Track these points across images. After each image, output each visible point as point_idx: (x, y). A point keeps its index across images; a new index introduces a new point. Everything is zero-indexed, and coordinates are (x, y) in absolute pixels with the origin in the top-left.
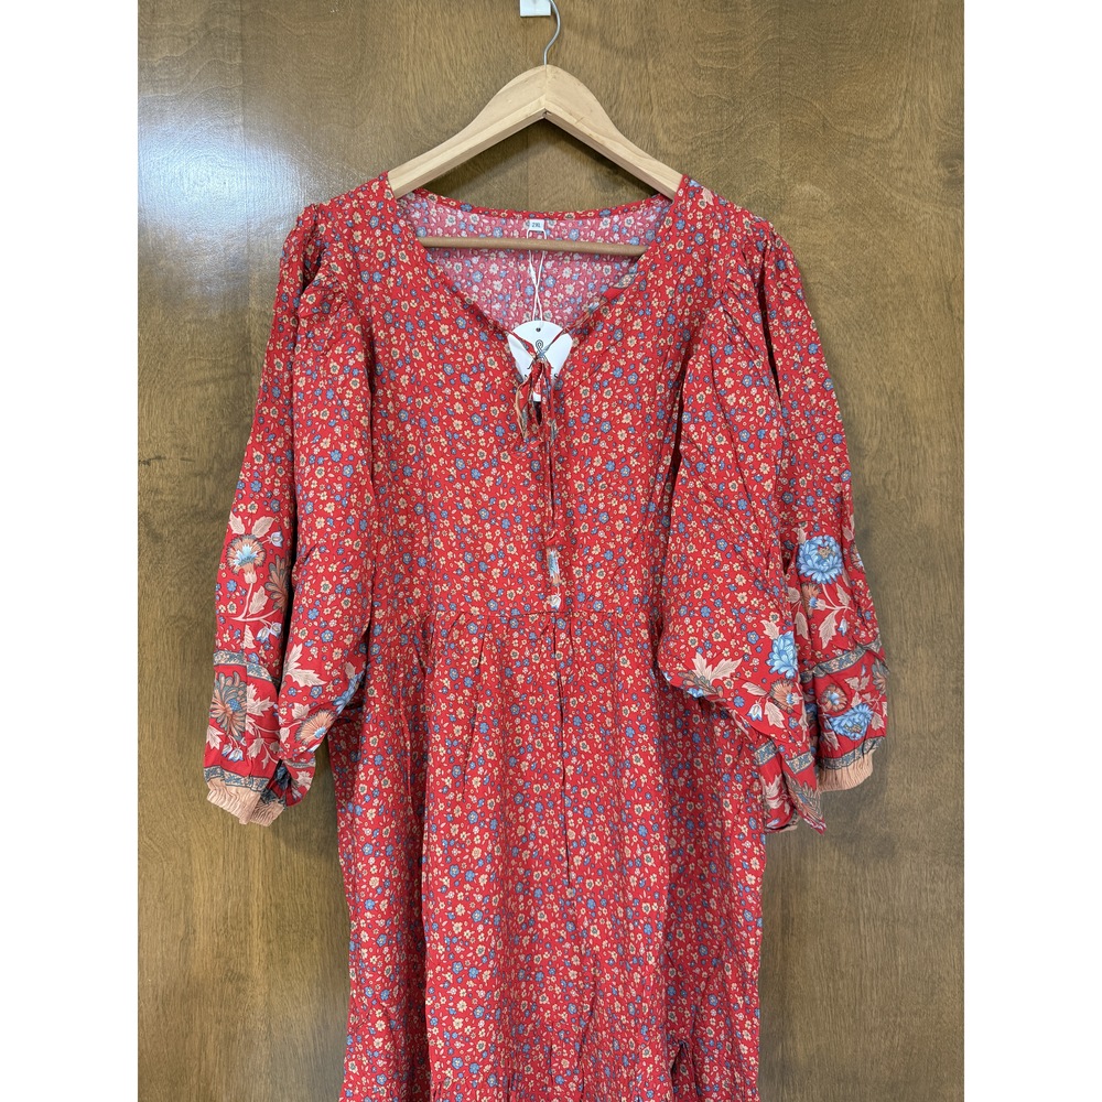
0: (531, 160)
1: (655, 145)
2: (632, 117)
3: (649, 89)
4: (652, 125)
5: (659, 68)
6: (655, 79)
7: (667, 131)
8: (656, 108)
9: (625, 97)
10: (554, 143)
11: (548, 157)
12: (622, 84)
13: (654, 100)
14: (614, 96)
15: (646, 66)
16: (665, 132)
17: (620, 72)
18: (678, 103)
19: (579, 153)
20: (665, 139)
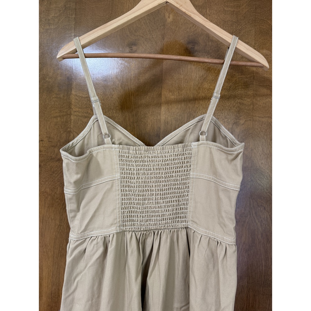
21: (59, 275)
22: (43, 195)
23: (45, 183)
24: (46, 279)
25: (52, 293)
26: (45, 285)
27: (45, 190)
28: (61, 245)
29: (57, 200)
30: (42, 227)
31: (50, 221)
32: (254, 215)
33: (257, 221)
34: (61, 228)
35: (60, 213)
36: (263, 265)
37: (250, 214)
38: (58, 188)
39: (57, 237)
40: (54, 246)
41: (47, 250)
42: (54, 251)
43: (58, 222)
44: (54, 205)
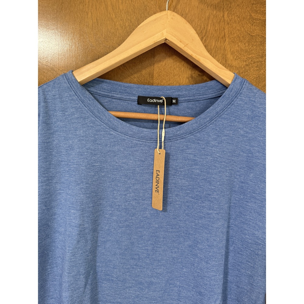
0: (156, 66)
1: (226, 61)
2: (213, 44)
3: (224, 29)
4: (225, 50)
5: (230, 18)
6: (228, 24)
7: (232, 53)
8: (227, 40)
9: (210, 33)
10: (170, 57)
11: (166, 64)
12: (209, 25)
13: (227, 35)
14: (204, 31)
15: (223, 16)
16: (232, 54)
17: (209, 18)
18: (240, 38)
19: (183, 63)
20: (231, 58)
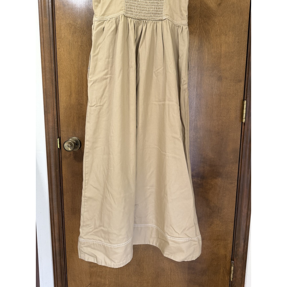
21: (83, 78)
22: (69, 26)
23: (69, 17)
24: (74, 83)
25: (78, 91)
26: (73, 86)
27: (69, 22)
28: (83, 59)
29: (79, 28)
30: (69, 48)
31: (74, 43)
32: (202, 28)
33: (203, 32)
34: (82, 47)
35: (81, 37)
36: (207, 58)
37: (199, 27)
38: (78, 20)
39: (80, 54)
40: (78, 60)
41: (74, 63)
42: (78, 63)
43: (80, 44)
44: (77, 32)
